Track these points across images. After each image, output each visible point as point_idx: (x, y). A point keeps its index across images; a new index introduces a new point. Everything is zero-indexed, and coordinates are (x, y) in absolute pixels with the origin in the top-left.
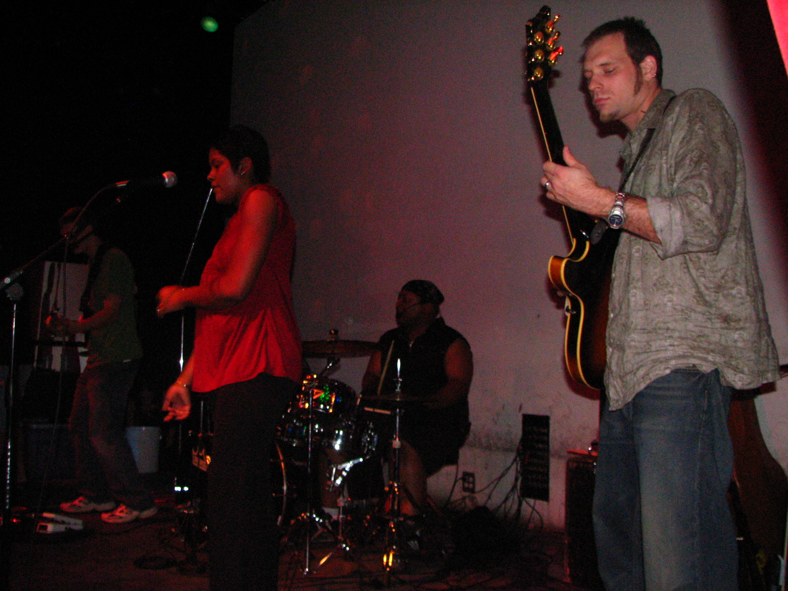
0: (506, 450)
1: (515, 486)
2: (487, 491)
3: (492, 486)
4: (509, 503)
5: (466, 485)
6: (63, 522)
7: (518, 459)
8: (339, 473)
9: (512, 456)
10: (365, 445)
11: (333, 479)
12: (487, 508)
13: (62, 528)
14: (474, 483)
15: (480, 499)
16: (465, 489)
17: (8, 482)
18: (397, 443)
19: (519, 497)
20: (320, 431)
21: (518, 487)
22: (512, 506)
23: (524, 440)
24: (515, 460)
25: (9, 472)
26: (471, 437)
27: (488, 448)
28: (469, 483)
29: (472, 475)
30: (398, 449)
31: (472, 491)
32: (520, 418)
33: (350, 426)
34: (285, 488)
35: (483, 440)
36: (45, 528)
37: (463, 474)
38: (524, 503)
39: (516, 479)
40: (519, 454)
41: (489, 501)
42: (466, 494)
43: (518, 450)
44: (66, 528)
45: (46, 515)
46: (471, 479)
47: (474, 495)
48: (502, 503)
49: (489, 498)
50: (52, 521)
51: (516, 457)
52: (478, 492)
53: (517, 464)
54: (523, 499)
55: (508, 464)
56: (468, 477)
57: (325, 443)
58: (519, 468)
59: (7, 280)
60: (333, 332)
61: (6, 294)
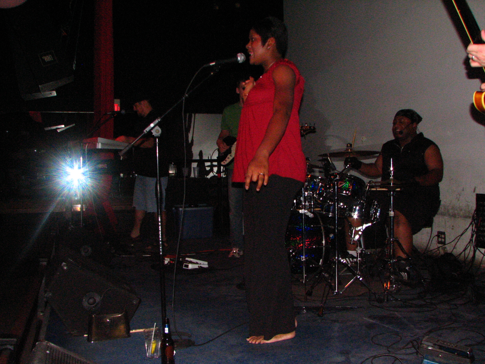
0: (466, 217)
1: (471, 240)
2: (453, 243)
3: (456, 240)
4: (467, 251)
5: (440, 240)
6: (197, 263)
7: (473, 223)
8: (357, 233)
9: (470, 220)
10: (372, 214)
11: (353, 236)
12: (453, 254)
13: (196, 266)
14: (445, 238)
15: (449, 248)
16: (439, 242)
17: (160, 239)
18: (392, 213)
19: (474, 248)
20: (344, 207)
21: (474, 241)
22: (469, 253)
23: (477, 210)
24: (471, 223)
25: (160, 234)
26: (441, 209)
27: (454, 216)
28: (442, 238)
29: (444, 233)
30: (393, 217)
31: (444, 243)
32: (475, 197)
33: (363, 204)
34: (324, 242)
35: (450, 211)
36: (187, 266)
37: (438, 233)
38: (477, 251)
39: (472, 236)
40: (473, 220)
41: (454, 250)
42: (440, 245)
43: (473, 216)
44: (199, 266)
45: (187, 259)
46: (443, 236)
47: (445, 246)
48: (463, 251)
49: (454, 248)
50: (191, 262)
51: (472, 222)
52: (447, 244)
53: (473, 226)
54: (477, 249)
55: (467, 226)
56: (440, 234)
57: (347, 214)
58: (474, 228)
59: (152, 125)
60: (349, 145)
61: (152, 133)
